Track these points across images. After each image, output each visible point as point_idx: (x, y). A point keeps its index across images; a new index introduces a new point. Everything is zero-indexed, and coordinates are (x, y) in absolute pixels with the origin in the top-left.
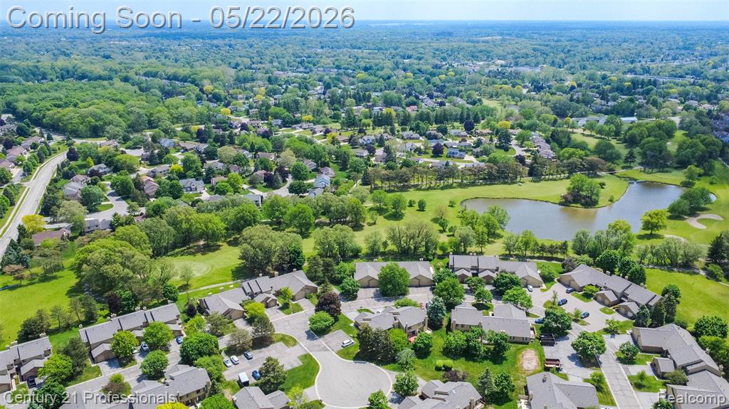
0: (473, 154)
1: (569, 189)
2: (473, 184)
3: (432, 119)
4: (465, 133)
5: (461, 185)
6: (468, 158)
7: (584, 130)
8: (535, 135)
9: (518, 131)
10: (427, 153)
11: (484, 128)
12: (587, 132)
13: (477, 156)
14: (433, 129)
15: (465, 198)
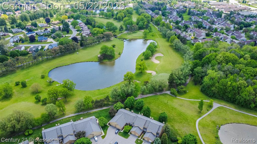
0: (52, 37)
1: (100, 52)
2: (54, 58)
3: (29, 18)
4: (46, 25)
5: (48, 60)
6: (50, 40)
7: (100, 15)
8: (79, 21)
9: (72, 20)
10: (27, 41)
11: (55, 20)
12: (101, 16)
13: (54, 38)
14: (29, 24)
15: (51, 69)
